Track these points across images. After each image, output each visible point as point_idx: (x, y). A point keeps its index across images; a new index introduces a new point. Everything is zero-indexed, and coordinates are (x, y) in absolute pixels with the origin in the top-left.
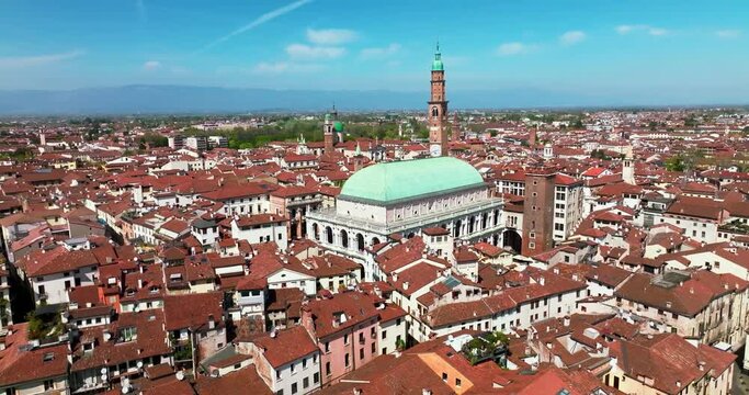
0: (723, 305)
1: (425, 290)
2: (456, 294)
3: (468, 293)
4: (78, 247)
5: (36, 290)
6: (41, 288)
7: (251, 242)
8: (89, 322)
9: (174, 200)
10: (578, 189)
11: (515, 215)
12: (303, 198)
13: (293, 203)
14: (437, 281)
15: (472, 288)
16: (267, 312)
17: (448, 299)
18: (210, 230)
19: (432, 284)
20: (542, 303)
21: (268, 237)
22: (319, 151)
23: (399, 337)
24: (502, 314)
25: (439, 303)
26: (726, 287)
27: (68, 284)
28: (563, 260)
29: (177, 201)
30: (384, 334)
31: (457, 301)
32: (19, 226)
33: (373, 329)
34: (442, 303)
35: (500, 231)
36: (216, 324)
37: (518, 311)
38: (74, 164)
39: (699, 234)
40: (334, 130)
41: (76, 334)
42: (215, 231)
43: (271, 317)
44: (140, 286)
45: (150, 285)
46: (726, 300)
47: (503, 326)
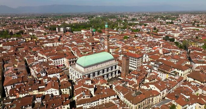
0: (150, 100)
1: (79, 95)
2: (84, 97)
3: (87, 97)
4: (15, 78)
5: (5, 89)
6: (6, 88)
7: (51, 77)
8: (7, 103)
9: (42, 60)
10: (141, 58)
11: (120, 67)
12: (73, 59)
13: (70, 61)
14: (81, 93)
15: (88, 96)
16: (42, 101)
17: (82, 98)
18: (43, 73)
19: (80, 94)
20: (105, 99)
21: (55, 76)
22: (89, 37)
23: (68, 108)
24: (94, 101)
25: (79, 99)
26: (151, 96)
27: (12, 87)
28: (119, 85)
29: (43, 60)
30: (64, 107)
31: (84, 98)
32: (7, 68)
33: (61, 107)
34: (81, 99)
35: (117, 70)
36: (29, 105)
37: (98, 100)
38: (30, 38)
39: (161, 76)
40: (93, 31)
41: (4, 106)
42: (45, 73)
43: (43, 102)
44: (23, 90)
45: (25, 90)
46: (151, 98)
47: (94, 104)
